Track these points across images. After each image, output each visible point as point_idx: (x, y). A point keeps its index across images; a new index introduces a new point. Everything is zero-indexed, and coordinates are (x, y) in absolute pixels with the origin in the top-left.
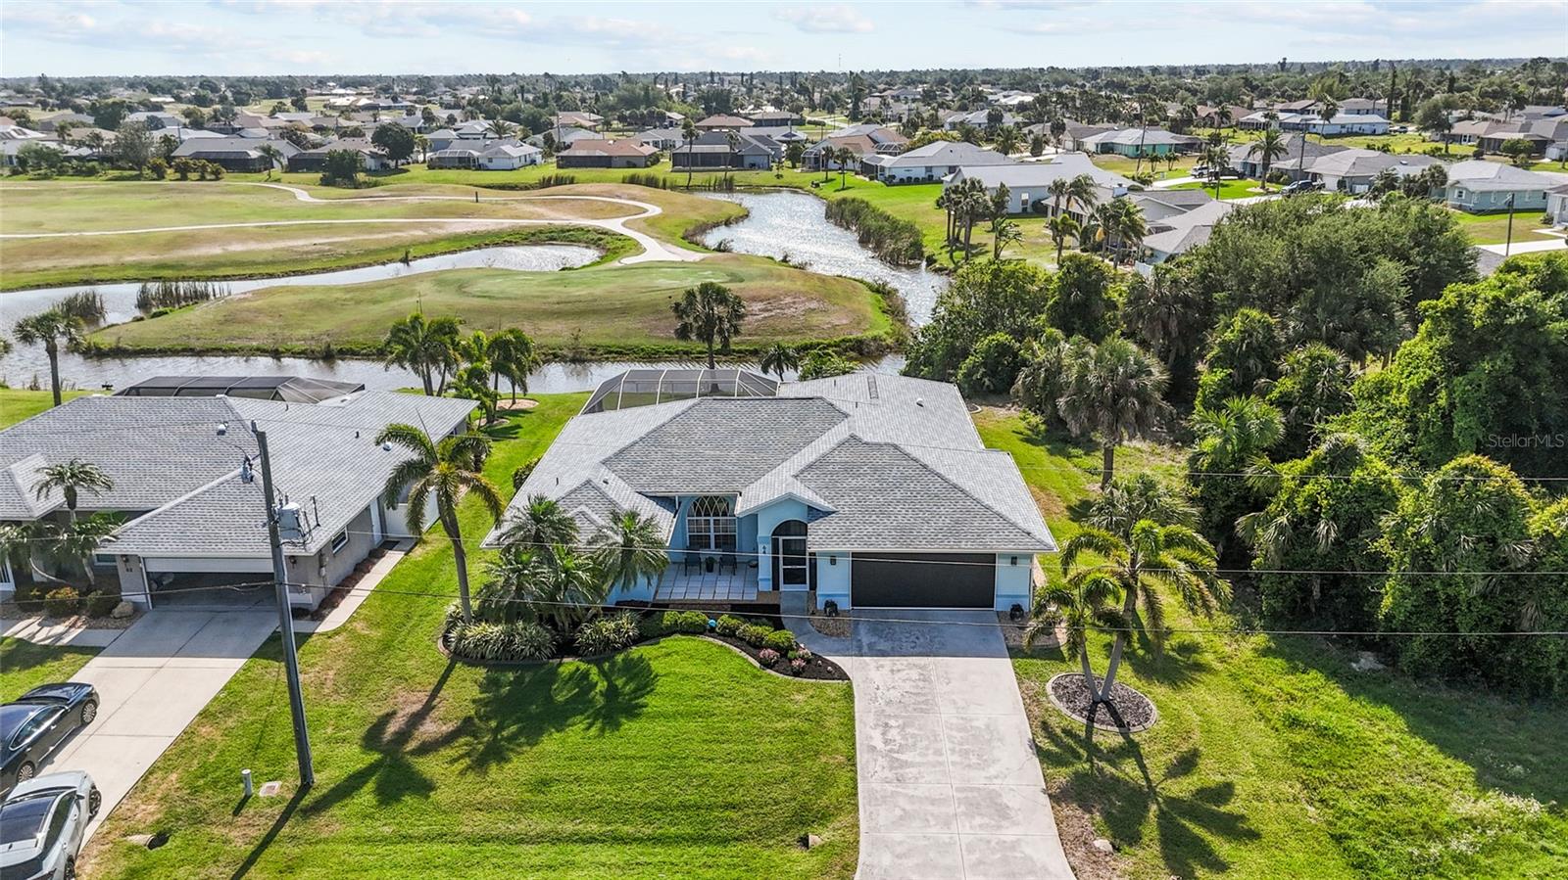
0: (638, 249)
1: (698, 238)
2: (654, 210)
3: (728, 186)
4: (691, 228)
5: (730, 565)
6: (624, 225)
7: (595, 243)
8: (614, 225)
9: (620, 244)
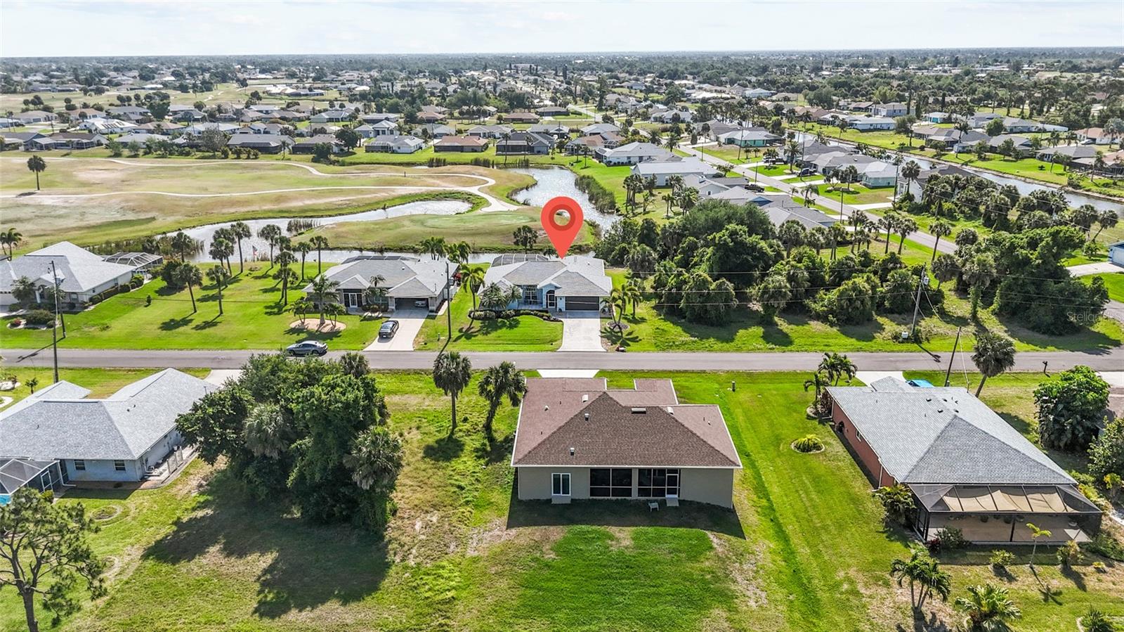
0: (489, 204)
1: (514, 197)
2: (492, 182)
3: (526, 165)
4: (510, 191)
5: (536, 303)
6: (479, 190)
7: (467, 200)
8: (474, 190)
9: (479, 201)
